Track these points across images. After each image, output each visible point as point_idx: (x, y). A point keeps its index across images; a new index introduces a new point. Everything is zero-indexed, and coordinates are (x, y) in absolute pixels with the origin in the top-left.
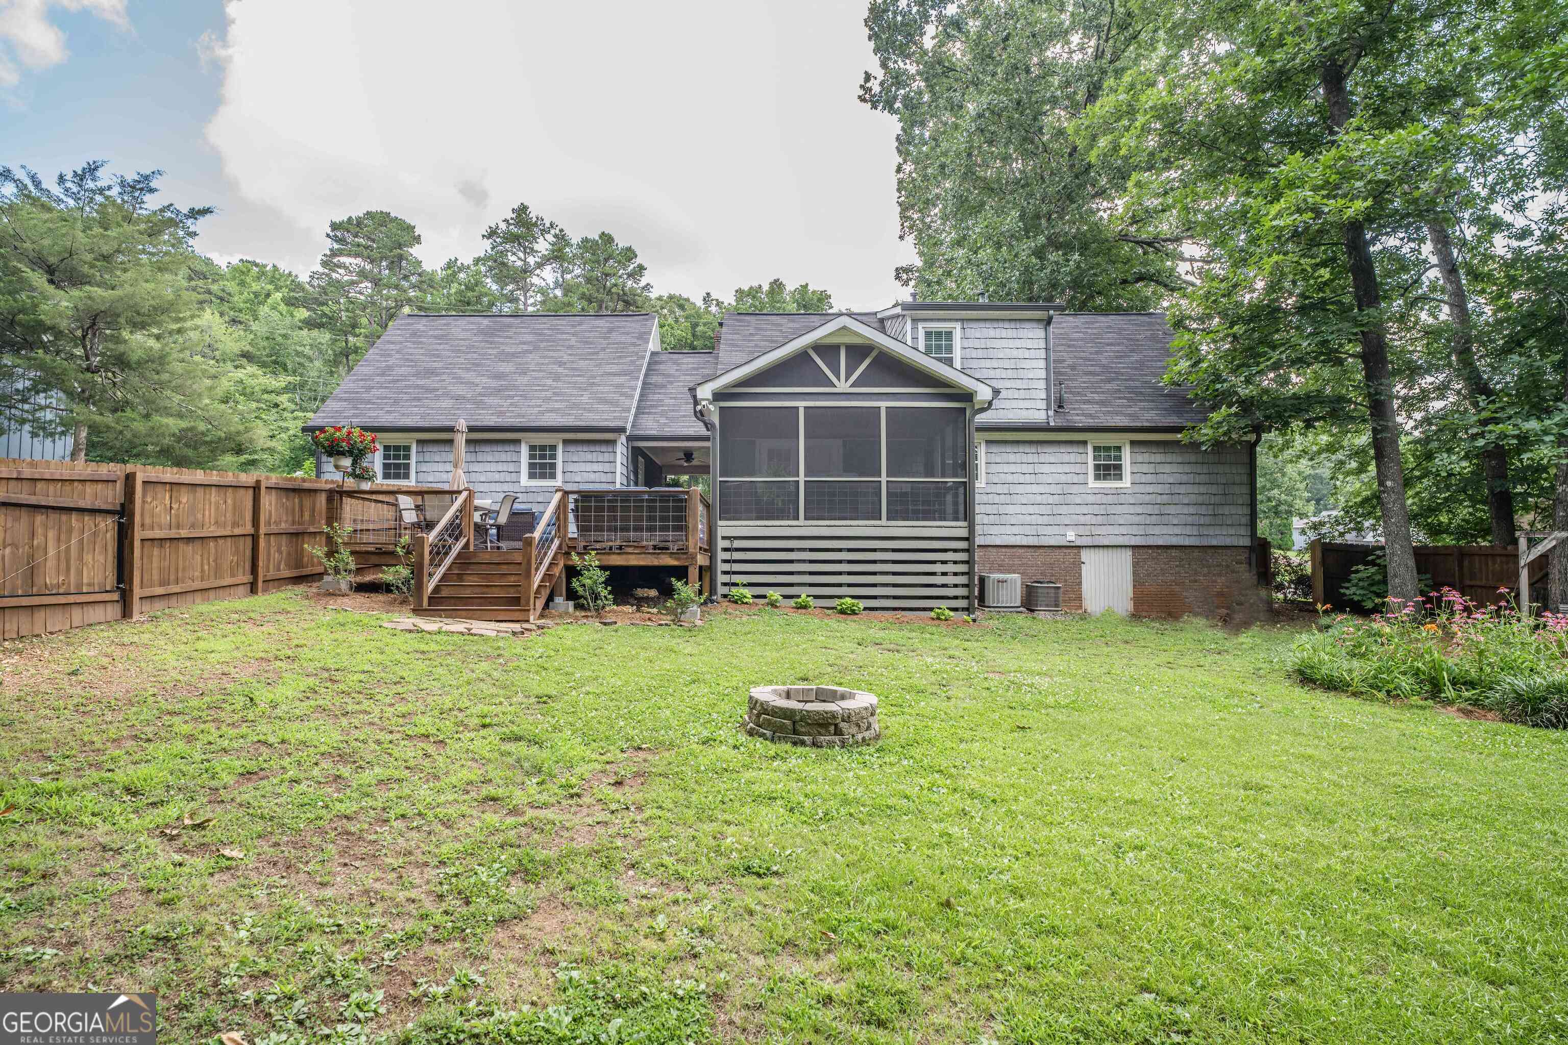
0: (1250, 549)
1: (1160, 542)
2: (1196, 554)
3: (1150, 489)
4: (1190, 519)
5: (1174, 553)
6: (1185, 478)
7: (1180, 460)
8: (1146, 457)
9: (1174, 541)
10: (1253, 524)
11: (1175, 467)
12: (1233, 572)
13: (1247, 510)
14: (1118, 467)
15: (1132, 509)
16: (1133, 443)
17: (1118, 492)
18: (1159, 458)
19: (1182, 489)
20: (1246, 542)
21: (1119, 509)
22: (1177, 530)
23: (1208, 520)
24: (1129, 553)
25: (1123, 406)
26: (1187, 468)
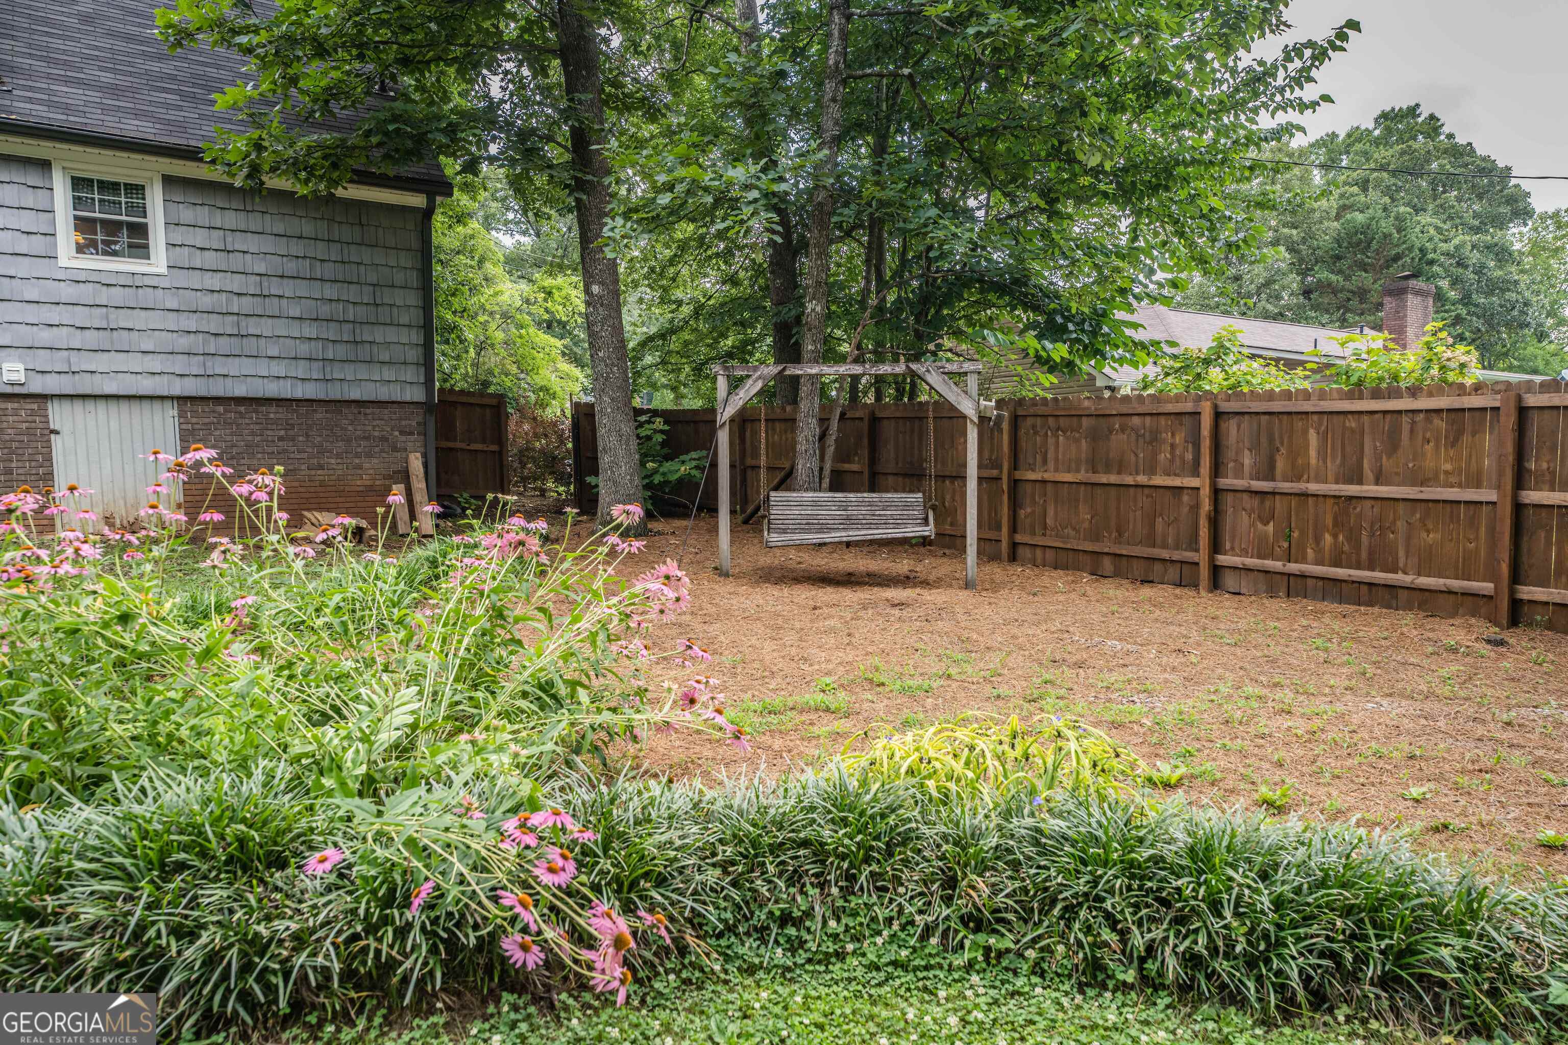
0: (427, 407)
1: (240, 390)
2: (320, 415)
3: (214, 281)
4: (304, 349)
5: (273, 413)
6: (291, 267)
7: (279, 228)
8: (202, 215)
9: (272, 389)
10: (428, 363)
11: (267, 243)
12: (395, 449)
13: (416, 337)
14: (140, 231)
15: (172, 322)
16: (169, 181)
17: (134, 284)
18: (231, 219)
19: (288, 288)
20: (417, 394)
21: (139, 320)
22: (278, 369)
23: (341, 351)
24: (171, 412)
25: (167, 106)
26: (297, 248)
